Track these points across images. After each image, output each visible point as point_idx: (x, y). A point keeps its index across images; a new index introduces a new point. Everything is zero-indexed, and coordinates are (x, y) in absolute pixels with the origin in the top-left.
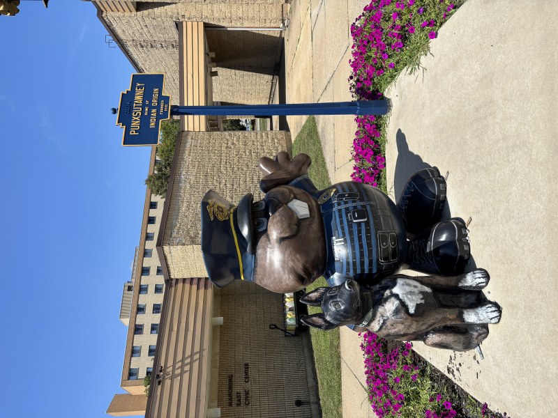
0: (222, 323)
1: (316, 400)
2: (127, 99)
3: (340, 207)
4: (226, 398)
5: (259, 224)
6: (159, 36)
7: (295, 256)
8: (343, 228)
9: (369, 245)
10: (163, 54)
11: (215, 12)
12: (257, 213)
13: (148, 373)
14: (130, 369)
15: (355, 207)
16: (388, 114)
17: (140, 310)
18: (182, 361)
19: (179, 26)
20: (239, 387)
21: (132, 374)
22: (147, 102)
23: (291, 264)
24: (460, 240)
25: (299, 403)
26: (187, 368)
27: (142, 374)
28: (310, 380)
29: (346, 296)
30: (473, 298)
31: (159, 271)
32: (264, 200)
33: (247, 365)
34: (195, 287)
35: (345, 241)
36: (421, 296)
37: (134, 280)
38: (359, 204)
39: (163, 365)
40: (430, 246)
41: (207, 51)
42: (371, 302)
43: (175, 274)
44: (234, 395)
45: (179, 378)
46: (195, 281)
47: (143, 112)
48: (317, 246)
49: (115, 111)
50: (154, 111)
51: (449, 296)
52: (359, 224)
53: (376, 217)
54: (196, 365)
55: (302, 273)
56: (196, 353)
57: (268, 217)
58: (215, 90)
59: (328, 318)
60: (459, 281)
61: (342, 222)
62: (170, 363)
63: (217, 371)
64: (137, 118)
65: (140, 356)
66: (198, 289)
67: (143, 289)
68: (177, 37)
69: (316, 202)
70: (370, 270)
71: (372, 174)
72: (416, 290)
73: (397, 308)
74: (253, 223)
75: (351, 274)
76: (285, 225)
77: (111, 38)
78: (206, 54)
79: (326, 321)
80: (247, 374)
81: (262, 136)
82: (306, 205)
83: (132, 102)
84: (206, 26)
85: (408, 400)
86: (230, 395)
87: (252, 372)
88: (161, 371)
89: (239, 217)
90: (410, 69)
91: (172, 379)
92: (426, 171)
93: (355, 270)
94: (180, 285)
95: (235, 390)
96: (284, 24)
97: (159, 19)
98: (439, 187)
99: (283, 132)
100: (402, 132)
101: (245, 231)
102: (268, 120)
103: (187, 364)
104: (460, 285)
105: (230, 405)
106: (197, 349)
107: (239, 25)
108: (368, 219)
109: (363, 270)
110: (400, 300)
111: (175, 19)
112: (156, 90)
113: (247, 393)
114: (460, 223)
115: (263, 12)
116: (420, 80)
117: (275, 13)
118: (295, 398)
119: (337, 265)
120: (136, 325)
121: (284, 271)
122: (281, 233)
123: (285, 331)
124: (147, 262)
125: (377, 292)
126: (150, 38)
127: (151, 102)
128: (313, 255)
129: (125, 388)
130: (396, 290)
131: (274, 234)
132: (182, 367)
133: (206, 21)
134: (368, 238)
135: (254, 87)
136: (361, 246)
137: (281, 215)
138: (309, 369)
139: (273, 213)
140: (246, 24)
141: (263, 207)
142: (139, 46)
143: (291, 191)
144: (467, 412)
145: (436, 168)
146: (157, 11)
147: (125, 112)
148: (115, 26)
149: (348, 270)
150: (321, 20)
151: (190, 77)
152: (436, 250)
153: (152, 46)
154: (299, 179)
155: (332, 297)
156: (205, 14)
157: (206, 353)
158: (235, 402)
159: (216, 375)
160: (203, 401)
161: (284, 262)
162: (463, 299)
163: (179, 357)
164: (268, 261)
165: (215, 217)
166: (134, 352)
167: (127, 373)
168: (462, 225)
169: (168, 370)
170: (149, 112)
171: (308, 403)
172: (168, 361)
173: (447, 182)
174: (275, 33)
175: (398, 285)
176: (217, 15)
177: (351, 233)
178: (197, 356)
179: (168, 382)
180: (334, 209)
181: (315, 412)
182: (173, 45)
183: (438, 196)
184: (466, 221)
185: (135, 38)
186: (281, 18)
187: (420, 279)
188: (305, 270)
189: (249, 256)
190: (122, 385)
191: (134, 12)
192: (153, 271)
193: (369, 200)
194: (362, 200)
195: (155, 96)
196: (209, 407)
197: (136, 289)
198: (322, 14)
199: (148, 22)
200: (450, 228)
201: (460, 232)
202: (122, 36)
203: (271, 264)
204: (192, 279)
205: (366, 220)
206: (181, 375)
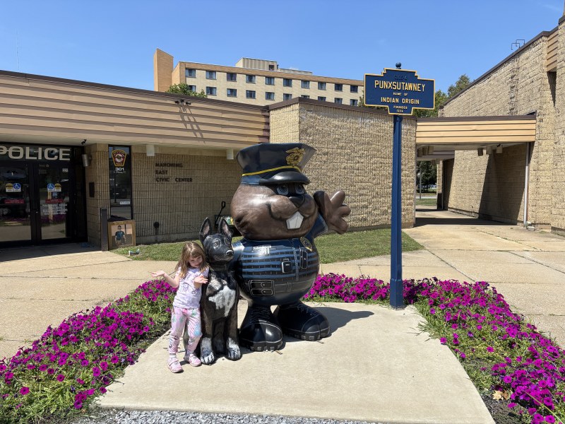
0: (228, 158)
1: (158, 240)
2: (411, 77)
3: (295, 253)
4: (163, 161)
5: (283, 188)
6: (522, 95)
7: (256, 215)
8: (277, 254)
9: (263, 273)
10: (504, 99)
11: (546, 153)
12: (293, 188)
13: (191, 87)
14: (195, 70)
15: (294, 264)
16: (390, 307)
17: (250, 78)
18: (195, 123)
19: (532, 115)
20: (172, 173)
21: (191, 71)
22: (406, 94)
23: (250, 212)
24: (265, 344)
25: (157, 225)
26: (189, 127)
27: (190, 81)
28: (176, 236)
29: (222, 250)
30: (220, 348)
31: (287, 96)
32: (305, 193)
33: (191, 180)
34: (261, 133)
35: (268, 255)
36: (221, 307)
37: (279, 71)
38: (297, 267)
39: (192, 105)
40: (263, 322)
41: (505, 146)
42: (219, 270)
43: (273, 114)
44: (164, 168)
45: (181, 120)
46: (266, 134)
47: (397, 91)
48: (264, 233)
49: (399, 66)
50: (397, 100)
51: (222, 330)
52: (280, 266)
53: (285, 280)
54: (191, 134)
55: (243, 221)
56: (202, 135)
57: (288, 196)
58: (466, 153)
59: (208, 237)
60: (233, 339)
61: (282, 253)
62: (194, 111)
63: (186, 153)
64: (390, 86)
65: (207, 78)
66: (259, 136)
67: (270, 80)
68: (521, 113)
69: (303, 235)
70: (245, 273)
71: (342, 292)
72: (226, 303)
73: (213, 288)
74: (284, 184)
75: (243, 259)
76: (280, 209)
77: (522, 45)
78: (499, 144)
79: (206, 236)
80: (183, 180)
81: (410, 199)
82: (298, 226)
83: (406, 81)
84: (531, 144)
85: (152, 305)
86: (165, 165)
87: (184, 185)
88: (187, 103)
89: (289, 172)
90: (423, 324)
91: (180, 113)
92: (327, 327)
93: (245, 261)
94: (263, 120)
95: (170, 169)
96: (531, 225)
97: (539, 95)
98: (312, 335)
99: (413, 221)
100: (370, 316)
101: (278, 177)
102: (435, 208)
103: (192, 127)
104: (230, 339)
105: (157, 165)
106: (206, 135)
107: (531, 178)
108: (284, 274)
109: (245, 267)
110: (218, 291)
111: (538, 111)
112: (418, 102)
113: (166, 180)
114: (279, 346)
115: (545, 203)
116: (411, 331)
117: (542, 216)
118: (161, 222)
119: (249, 248)
120: (235, 74)
121: (245, 207)
122: (274, 205)
123: (220, 216)
124: (296, 84)
125: (226, 275)
126: (520, 86)
127: (405, 97)
128: (257, 229)
129: (178, 66)
130: (226, 289)
131: (274, 200)
132: (190, 122)
133: (535, 145)
134: (268, 273)
135: (468, 193)
136: (262, 267)
137: (289, 206)
138: (186, 236)
139: (291, 200)
140: (532, 186)
141: (297, 192)
142: (512, 74)
143: (312, 215)
144: (141, 342)
145: (330, 335)
146: (548, 93)
147: (396, 75)
148: (533, 49)
149: (245, 256)
150: (516, 259)
151: (474, 127)
152: (259, 326)
153: (512, 87)
154: (324, 223)
155: (223, 241)
156: (544, 143)
157: (201, 143)
158: (160, 169)
159: (182, 153)
160: (161, 141)
161: (252, 207)
162: (220, 341)
163: (198, 120)
164: (254, 195)
165: (289, 154)
166: (211, 73)
167: (192, 67)
168: (278, 347)
169: (187, 110)
170: (396, 97)
171: (157, 234)
172: (196, 109)
173: (315, 343)
174: (522, 215)
175: (230, 290)
176: (542, 156)
177: (273, 260)
178: (199, 135)
179: (177, 110)
180: (294, 249)
181: (149, 239)
182: (512, 109)
183: (304, 334)
184: (281, 351)
185: (521, 70)
186: (537, 222)
187: (235, 308)
188: (246, 223)
189: (258, 180)
190: (181, 63)
191: (546, 70)
192: (287, 90)
193: (300, 276)
194: (300, 270)
195: (411, 101)
196: (156, 146)
197: (271, 74)
198: (523, 260)
199: (536, 83)
200: (275, 338)
201: (272, 345)
202: (523, 56)
203: (251, 197)
204: (269, 131)
205: (283, 272)
206: (183, 121)
